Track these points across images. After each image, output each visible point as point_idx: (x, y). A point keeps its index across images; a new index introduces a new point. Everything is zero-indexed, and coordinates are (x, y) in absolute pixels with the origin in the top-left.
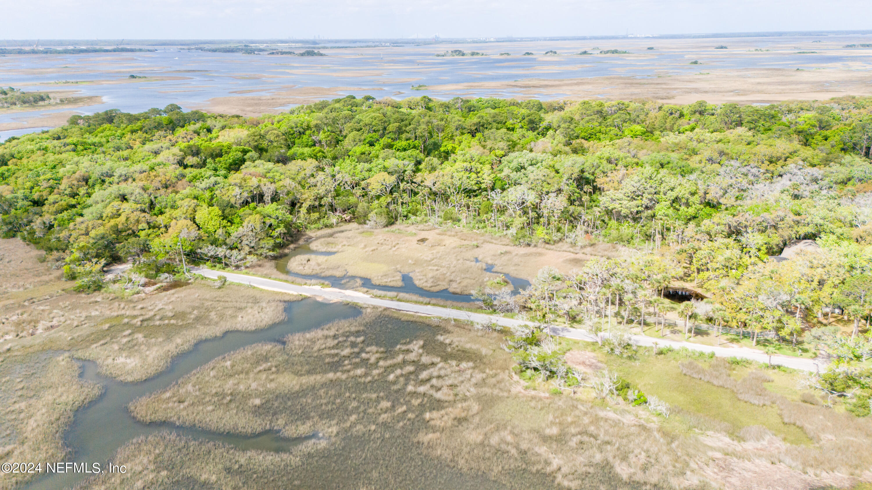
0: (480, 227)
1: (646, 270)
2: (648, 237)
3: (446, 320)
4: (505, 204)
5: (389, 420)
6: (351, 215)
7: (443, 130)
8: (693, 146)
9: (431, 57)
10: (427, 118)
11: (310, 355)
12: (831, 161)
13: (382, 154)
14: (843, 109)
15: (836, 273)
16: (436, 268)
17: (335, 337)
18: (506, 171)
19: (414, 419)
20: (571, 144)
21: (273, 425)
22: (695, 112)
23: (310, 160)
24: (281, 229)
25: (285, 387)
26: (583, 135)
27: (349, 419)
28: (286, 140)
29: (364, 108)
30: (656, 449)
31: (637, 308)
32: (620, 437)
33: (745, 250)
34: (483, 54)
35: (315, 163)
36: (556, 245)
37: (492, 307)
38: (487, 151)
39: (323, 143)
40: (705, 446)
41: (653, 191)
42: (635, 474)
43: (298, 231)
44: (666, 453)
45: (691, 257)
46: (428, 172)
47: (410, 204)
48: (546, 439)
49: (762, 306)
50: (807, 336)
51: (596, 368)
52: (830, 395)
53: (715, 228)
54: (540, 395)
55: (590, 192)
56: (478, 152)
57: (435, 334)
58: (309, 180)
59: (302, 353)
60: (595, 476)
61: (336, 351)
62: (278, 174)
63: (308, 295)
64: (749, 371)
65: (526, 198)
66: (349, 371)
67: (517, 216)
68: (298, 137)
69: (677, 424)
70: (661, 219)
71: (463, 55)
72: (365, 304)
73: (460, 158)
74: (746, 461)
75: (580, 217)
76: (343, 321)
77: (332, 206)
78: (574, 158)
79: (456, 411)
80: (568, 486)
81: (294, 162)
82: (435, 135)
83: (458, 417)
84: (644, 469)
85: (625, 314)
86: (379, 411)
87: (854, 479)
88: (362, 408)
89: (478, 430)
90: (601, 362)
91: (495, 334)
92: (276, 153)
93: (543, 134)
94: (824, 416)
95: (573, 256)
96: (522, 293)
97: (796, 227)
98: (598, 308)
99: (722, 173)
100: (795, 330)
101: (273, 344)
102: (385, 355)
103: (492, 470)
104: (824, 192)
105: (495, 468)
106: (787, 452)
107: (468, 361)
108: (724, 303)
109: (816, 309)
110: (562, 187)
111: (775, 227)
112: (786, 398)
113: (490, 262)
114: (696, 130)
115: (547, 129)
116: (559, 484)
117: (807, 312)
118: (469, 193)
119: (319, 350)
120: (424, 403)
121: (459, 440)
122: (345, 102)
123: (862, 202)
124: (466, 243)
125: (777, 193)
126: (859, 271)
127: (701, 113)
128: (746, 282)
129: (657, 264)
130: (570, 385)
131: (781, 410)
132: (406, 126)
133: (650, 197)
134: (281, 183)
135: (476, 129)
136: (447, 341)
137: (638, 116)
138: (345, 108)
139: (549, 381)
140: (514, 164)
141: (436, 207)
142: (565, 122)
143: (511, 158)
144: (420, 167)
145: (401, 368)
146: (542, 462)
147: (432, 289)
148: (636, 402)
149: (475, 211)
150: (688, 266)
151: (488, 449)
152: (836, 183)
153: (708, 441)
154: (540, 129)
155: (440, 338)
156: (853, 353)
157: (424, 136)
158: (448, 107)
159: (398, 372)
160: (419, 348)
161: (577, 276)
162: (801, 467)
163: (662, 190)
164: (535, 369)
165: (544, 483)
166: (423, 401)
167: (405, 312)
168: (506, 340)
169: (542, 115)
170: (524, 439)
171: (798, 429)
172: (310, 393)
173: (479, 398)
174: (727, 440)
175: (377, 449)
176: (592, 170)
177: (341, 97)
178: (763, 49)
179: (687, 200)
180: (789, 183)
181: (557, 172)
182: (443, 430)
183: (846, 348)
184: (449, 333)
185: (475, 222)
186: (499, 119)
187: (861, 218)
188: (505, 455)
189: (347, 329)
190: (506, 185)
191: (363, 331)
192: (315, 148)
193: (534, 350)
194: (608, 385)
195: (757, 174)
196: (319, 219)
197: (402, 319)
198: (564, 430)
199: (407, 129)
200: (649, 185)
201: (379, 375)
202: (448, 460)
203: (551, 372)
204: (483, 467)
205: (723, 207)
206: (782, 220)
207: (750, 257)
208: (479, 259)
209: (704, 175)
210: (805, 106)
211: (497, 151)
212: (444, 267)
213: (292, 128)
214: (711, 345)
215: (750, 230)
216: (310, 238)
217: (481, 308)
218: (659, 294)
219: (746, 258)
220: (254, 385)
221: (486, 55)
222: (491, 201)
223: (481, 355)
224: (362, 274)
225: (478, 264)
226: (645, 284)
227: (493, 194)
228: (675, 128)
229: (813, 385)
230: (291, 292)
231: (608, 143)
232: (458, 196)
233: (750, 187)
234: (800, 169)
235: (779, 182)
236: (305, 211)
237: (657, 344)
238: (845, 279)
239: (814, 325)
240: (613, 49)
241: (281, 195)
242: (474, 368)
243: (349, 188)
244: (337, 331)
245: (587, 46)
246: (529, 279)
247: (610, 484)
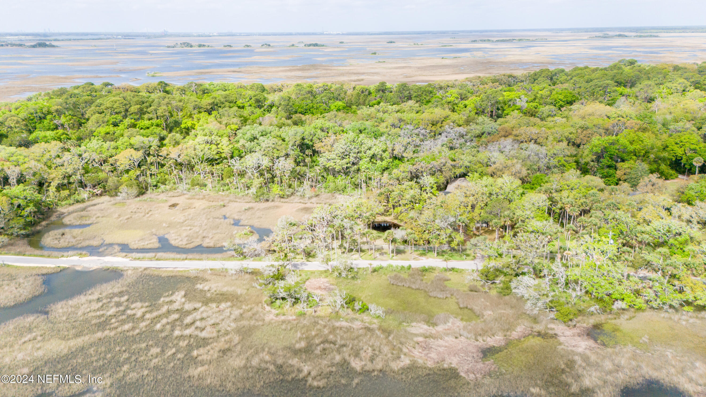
0: (225, 189)
1: (357, 210)
2: (357, 186)
3: (203, 271)
4: (244, 169)
5: (160, 364)
6: (102, 189)
7: (182, 110)
8: (381, 116)
9: (162, 48)
10: (166, 100)
11: (75, 319)
12: (470, 122)
13: (127, 133)
14: (474, 85)
15: (481, 199)
16: (189, 228)
17: (99, 300)
18: (242, 142)
19: (183, 358)
20: (292, 118)
21: (44, 389)
22: (379, 90)
23: (54, 143)
24: (31, 208)
25: (53, 353)
26: (300, 110)
27: (121, 370)
28: (26, 125)
29: (103, 93)
30: (379, 343)
31: (354, 240)
32: (352, 339)
33: (423, 189)
34: (209, 46)
35: (60, 145)
36: (289, 198)
37: (242, 254)
38: (223, 126)
39: (66, 126)
40: (412, 334)
41: (357, 151)
42: (365, 365)
43: (49, 208)
44: (386, 345)
45: (388, 197)
46: (172, 146)
47: (158, 175)
48: (296, 352)
49: (438, 228)
50: (468, 245)
51: (329, 290)
52: (487, 284)
53: (402, 175)
54: (288, 319)
55: (311, 155)
56: (216, 127)
57: (194, 284)
58: (55, 161)
59: (67, 319)
60: (337, 373)
61: (102, 313)
62: (22, 157)
63: (67, 266)
64: (435, 275)
65: (261, 162)
66: (116, 328)
67: (255, 178)
68: (39, 121)
69: (391, 322)
70: (364, 172)
71: (191, 46)
72: (125, 267)
73: (200, 133)
74: (440, 340)
75: (306, 175)
76: (105, 285)
77: (81, 182)
78: (295, 129)
79: (221, 344)
80: (318, 385)
81: (37, 145)
82: (175, 114)
83: (223, 349)
84: (372, 360)
85: (347, 245)
86: (151, 357)
87: (507, 339)
88: (133, 358)
89: (241, 357)
90: (333, 284)
91: (247, 276)
92: (17, 138)
93: (268, 111)
94: (484, 299)
95: (303, 206)
96: (266, 240)
97: (453, 169)
98: (326, 243)
99: (402, 134)
100: (461, 241)
101: (36, 315)
102: (150, 309)
103: (256, 386)
104: (468, 144)
105: (257, 384)
106: (465, 328)
107: (226, 302)
108: (414, 229)
109: (472, 225)
110: (288, 152)
111: (441, 171)
112: (459, 290)
113: (236, 217)
114: (382, 104)
115: (271, 106)
116: (310, 386)
117: (466, 227)
118: (211, 161)
119: (84, 314)
120: (191, 343)
121: (225, 368)
122: (83, 88)
123: (492, 148)
124: (214, 204)
125: (439, 147)
126: (495, 196)
127: (383, 91)
128: (426, 212)
129: (365, 205)
130: (311, 307)
131: (458, 299)
132: (147, 107)
133: (355, 155)
134: (26, 166)
135: (211, 108)
136: (206, 288)
137: (339, 95)
138: (85, 94)
139: (295, 306)
140: (248, 136)
141: (183, 176)
142: (285, 100)
143: (245, 131)
144: (164, 142)
145: (167, 318)
146: (296, 371)
147: (187, 246)
148: (361, 311)
149: (219, 176)
150: (386, 204)
151: (250, 370)
152: (475, 137)
153: (413, 330)
154: (265, 107)
155: (199, 286)
156: (497, 252)
157: (165, 115)
158: (185, 91)
159: (164, 321)
160: (181, 298)
161: (308, 220)
162: (474, 337)
163: (363, 150)
164: (283, 299)
165: (299, 387)
166: (190, 341)
167: (165, 269)
168: (257, 279)
169: (266, 95)
170: (279, 356)
171: (469, 311)
172: (80, 354)
173: (238, 331)
174: (425, 327)
175: (152, 390)
176: (311, 138)
177: (79, 84)
178: (419, 44)
179: (381, 155)
180: (446, 139)
181: (284, 140)
182: (210, 362)
183: (492, 249)
184: (207, 281)
185: (219, 185)
186: (231, 99)
187: (493, 160)
188: (265, 372)
189: (111, 291)
190: (242, 153)
191: (126, 291)
192: (57, 131)
193: (282, 283)
194: (339, 301)
195: (425, 134)
196: (69, 196)
197: (163, 276)
198: (310, 342)
199: (149, 110)
200: (353, 147)
201: (146, 326)
202: (218, 386)
203: (295, 299)
204: (248, 386)
205: (406, 159)
206: (444, 165)
207: (427, 193)
208: (227, 216)
209: (390, 136)
210: (450, 84)
211: (232, 125)
212: (196, 226)
213: (32, 114)
214: (408, 260)
215: (425, 174)
216: (63, 214)
217: (233, 256)
218: (369, 227)
219: (424, 194)
220: (20, 356)
221: (211, 47)
222: (232, 167)
223: (237, 295)
224: (120, 241)
225: (226, 220)
226: (358, 221)
227: (233, 161)
228: (367, 102)
229: (475, 278)
230: (48, 266)
231: (320, 116)
232: (202, 165)
233: (422, 143)
234: (452, 129)
235: (439, 139)
236: (54, 189)
237: (371, 265)
238: (487, 203)
239: (472, 237)
240: (314, 43)
241: (27, 177)
242: (232, 307)
243: (97, 165)
244: (101, 294)
245: (295, 40)
246: (271, 227)
247: (348, 377)
